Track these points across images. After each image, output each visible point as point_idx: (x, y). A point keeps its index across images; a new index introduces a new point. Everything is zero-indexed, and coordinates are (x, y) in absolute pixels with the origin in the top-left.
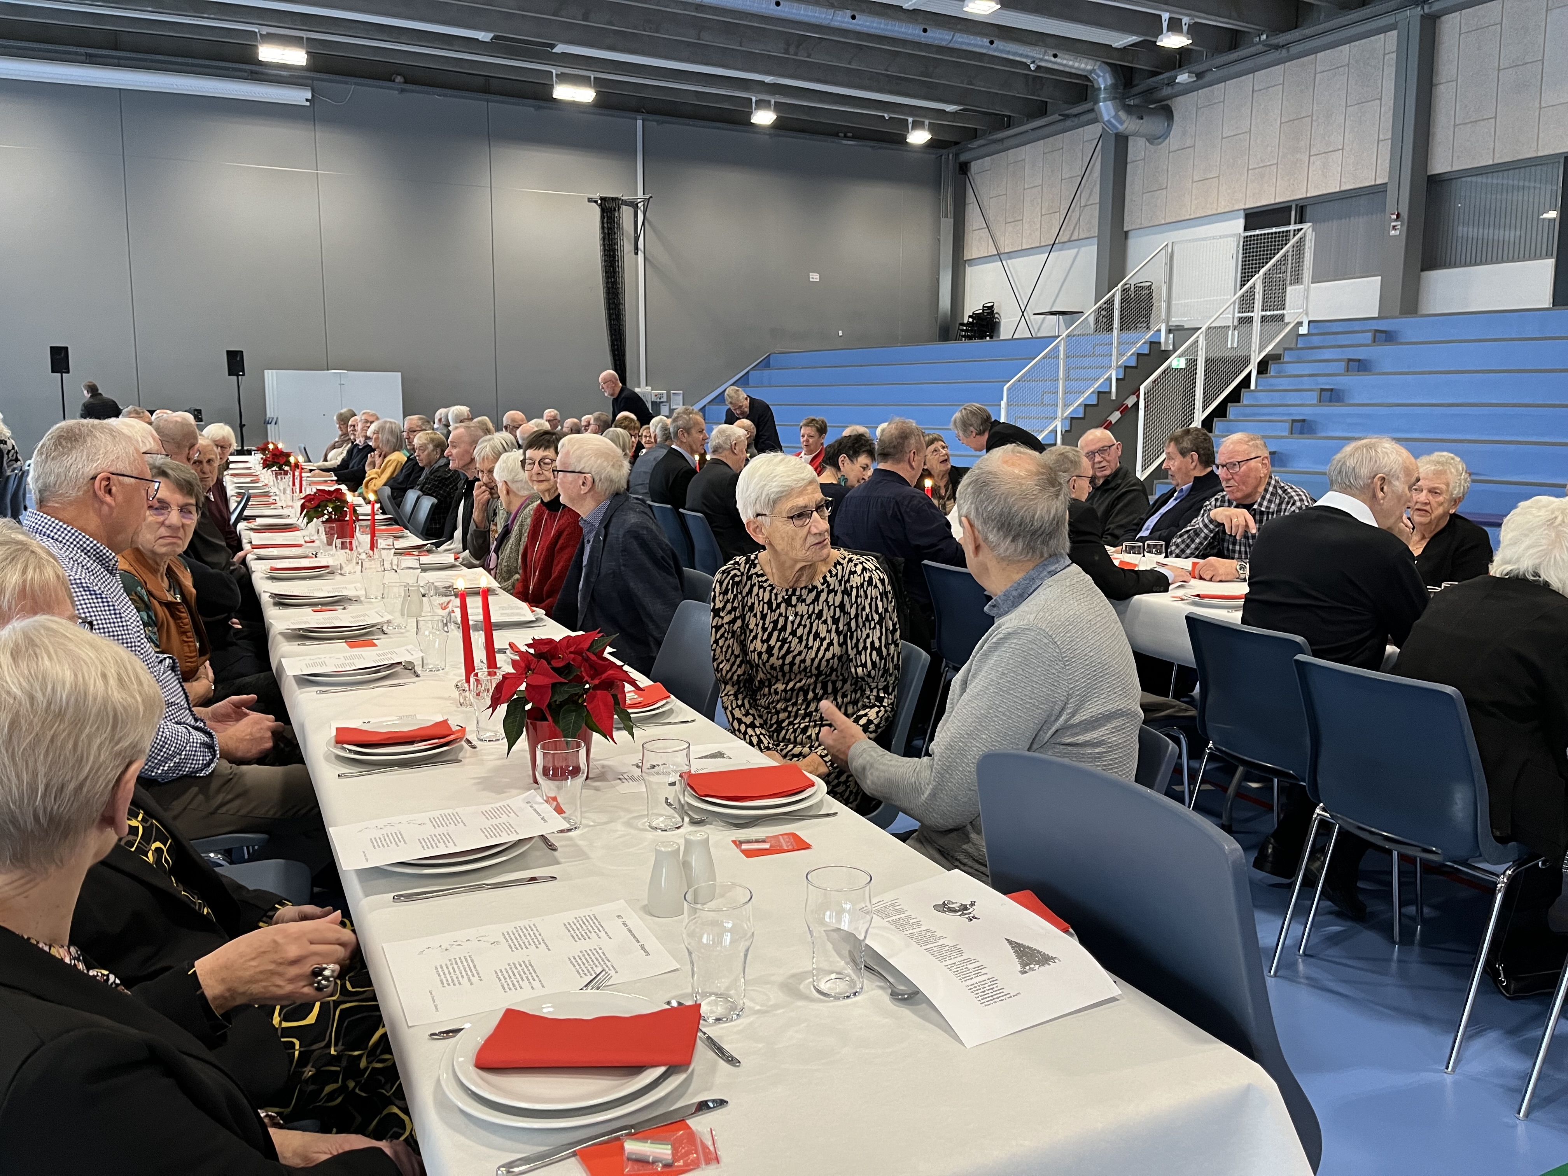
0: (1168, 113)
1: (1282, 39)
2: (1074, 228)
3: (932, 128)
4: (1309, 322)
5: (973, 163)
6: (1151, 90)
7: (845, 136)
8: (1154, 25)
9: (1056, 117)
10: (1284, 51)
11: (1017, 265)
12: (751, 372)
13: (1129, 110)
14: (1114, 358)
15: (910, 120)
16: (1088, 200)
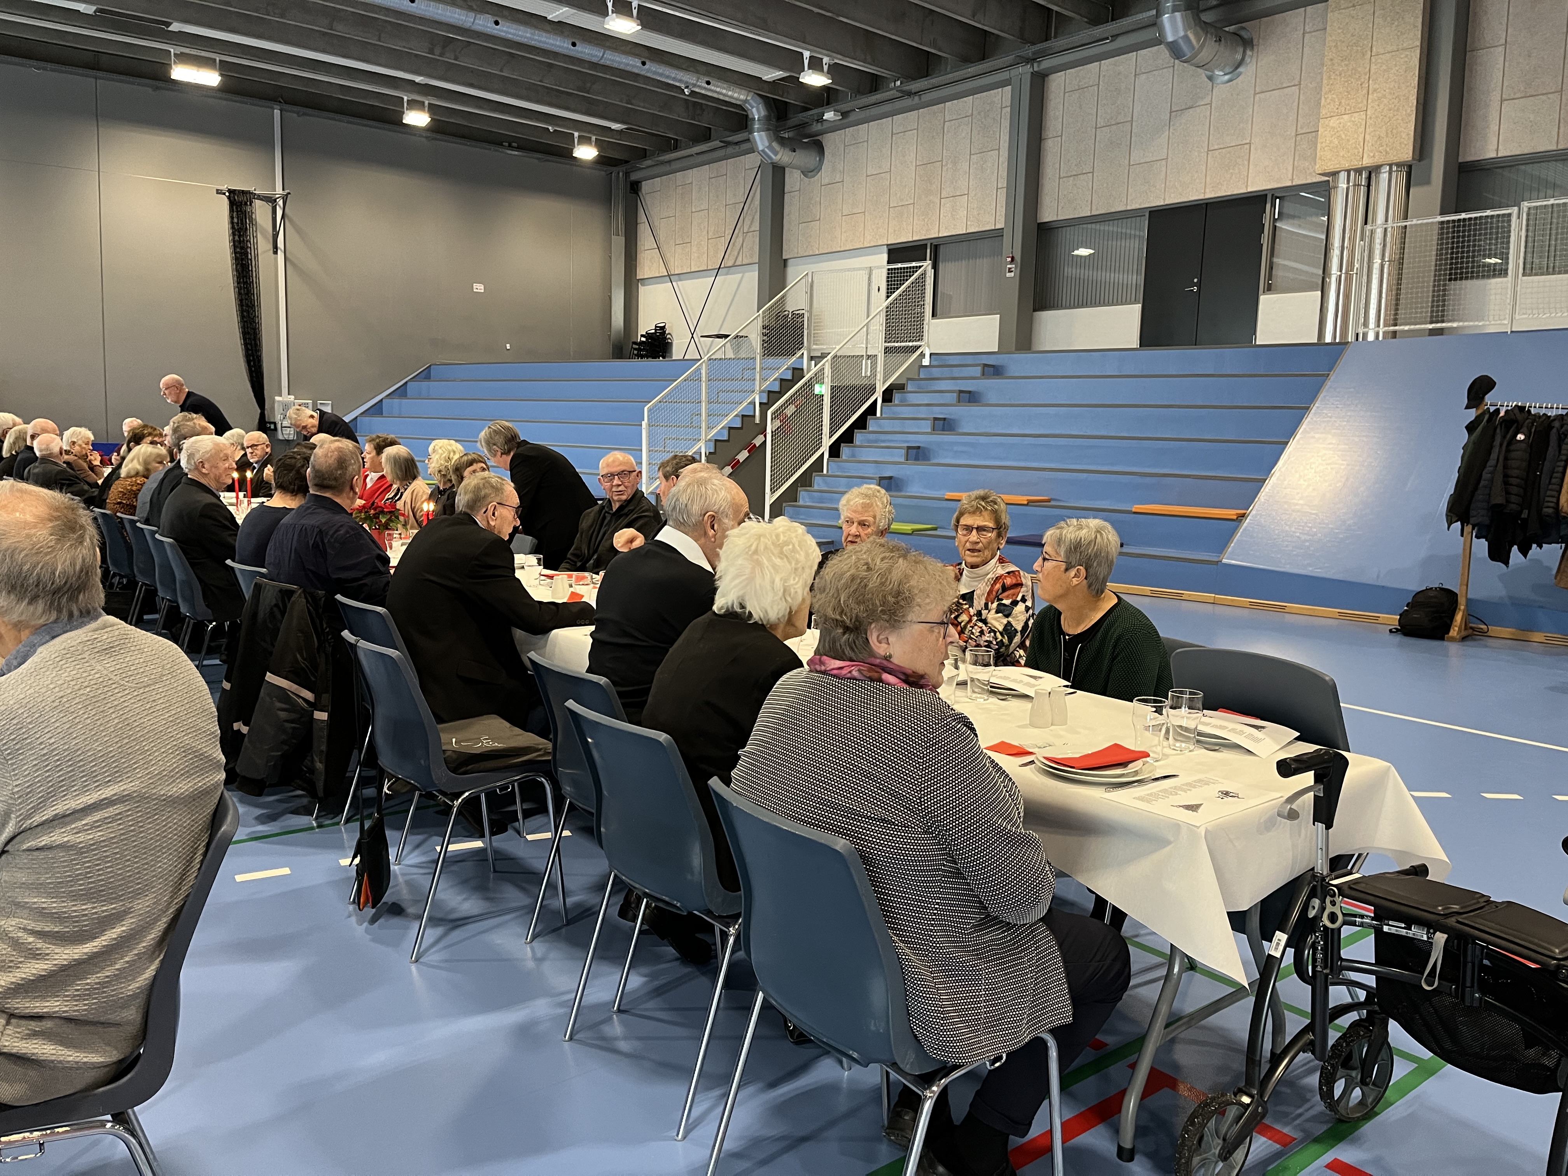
0: (819, 148)
1: (915, 86)
2: (738, 253)
3: (599, 144)
4: (931, 354)
5: (643, 183)
6: (803, 125)
7: (510, 146)
8: (794, 62)
9: (717, 143)
10: (916, 98)
11: (687, 286)
12: (409, 383)
13: (782, 142)
14: (757, 383)
15: (576, 134)
16: (750, 227)
